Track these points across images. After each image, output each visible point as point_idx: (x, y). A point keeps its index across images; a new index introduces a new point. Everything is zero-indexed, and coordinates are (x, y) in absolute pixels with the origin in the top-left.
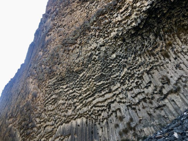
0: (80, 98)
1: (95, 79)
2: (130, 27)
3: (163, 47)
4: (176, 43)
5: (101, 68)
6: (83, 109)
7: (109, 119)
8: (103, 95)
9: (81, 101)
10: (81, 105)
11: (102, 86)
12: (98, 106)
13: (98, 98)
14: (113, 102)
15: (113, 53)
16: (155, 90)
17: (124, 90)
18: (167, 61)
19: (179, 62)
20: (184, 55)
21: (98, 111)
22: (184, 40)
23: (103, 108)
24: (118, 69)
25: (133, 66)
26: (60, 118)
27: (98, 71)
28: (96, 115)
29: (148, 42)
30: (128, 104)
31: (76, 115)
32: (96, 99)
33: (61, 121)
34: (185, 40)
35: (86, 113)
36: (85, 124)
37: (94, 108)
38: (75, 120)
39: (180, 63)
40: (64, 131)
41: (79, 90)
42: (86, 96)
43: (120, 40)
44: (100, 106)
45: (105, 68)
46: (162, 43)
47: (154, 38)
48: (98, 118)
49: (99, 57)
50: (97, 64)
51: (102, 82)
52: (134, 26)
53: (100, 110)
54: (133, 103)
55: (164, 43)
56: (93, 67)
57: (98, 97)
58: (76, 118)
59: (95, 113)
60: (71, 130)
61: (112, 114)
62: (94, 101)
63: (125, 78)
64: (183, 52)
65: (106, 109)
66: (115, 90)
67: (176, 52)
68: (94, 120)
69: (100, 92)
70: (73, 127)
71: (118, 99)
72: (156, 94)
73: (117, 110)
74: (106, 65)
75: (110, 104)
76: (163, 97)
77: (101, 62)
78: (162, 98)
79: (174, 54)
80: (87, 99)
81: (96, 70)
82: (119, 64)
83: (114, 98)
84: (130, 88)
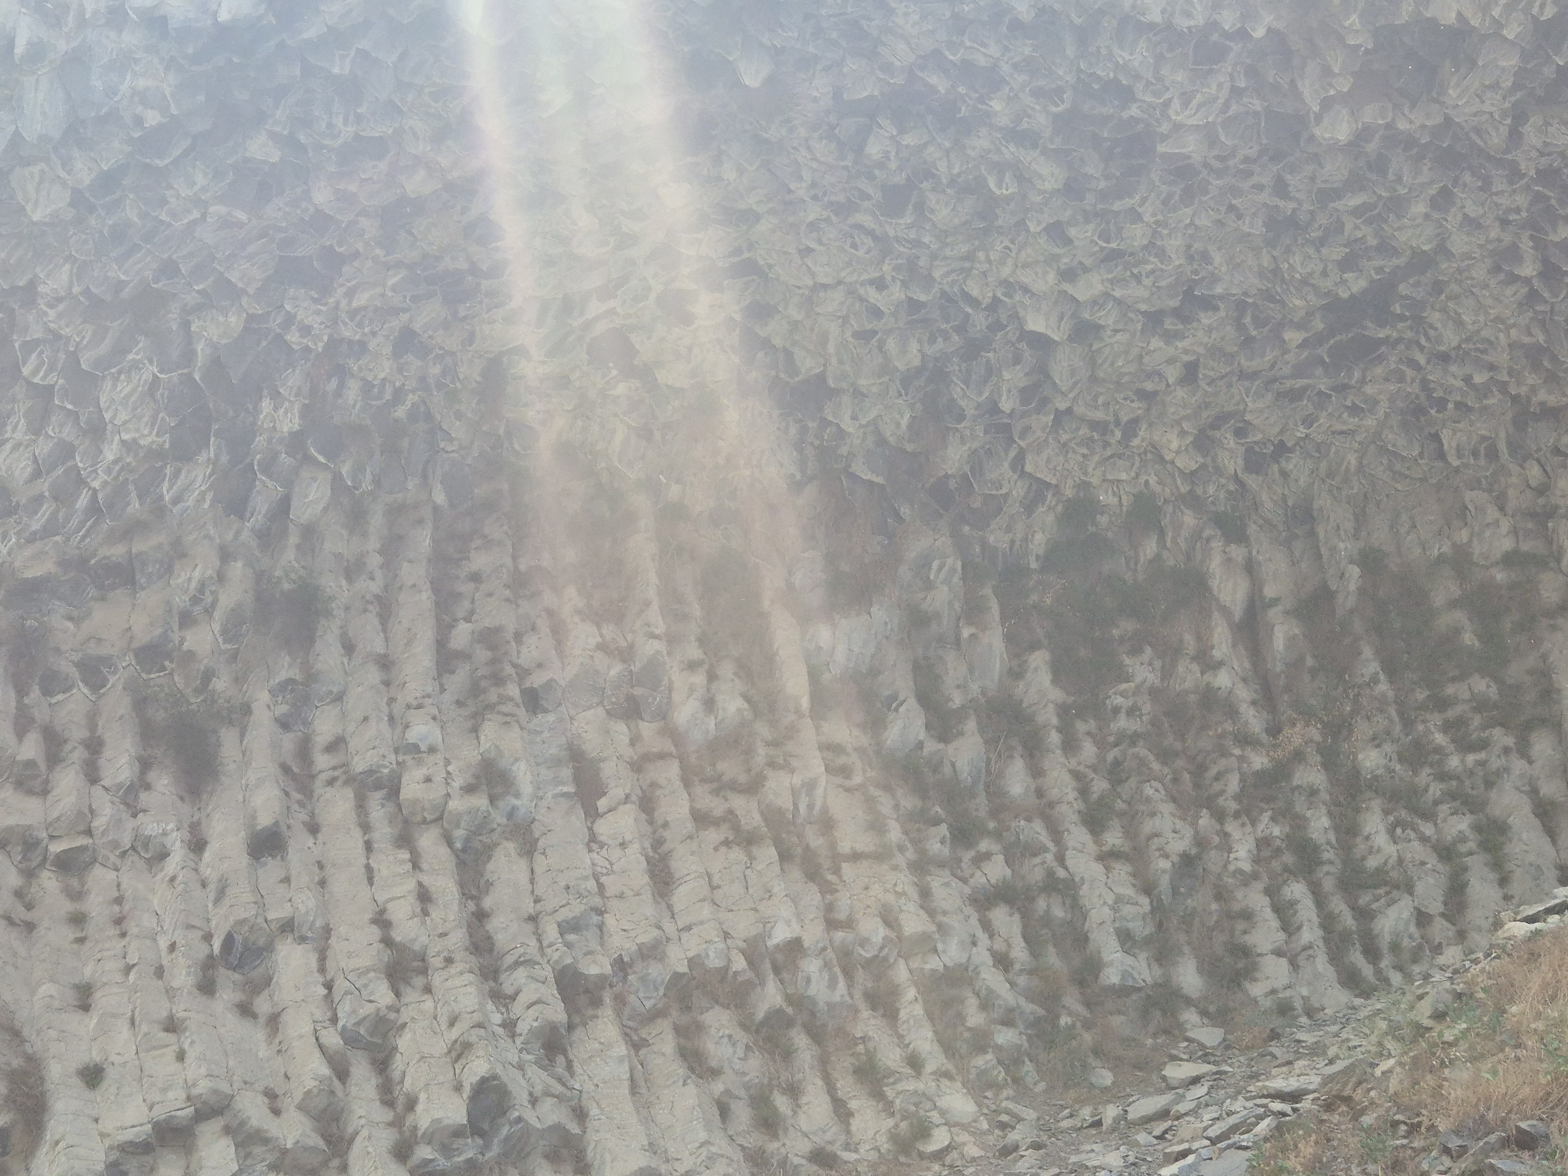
3: (209, 612)
4: (379, 647)
18: (150, 826)
19: (277, 913)
20: (383, 832)
22: (482, 654)
29: (43, 448)
34: (492, 648)
39: (288, 927)
46: (226, 555)
47: (148, 439)
55: (237, 569)
64: (394, 792)
67: (322, 761)
79: (285, 769)
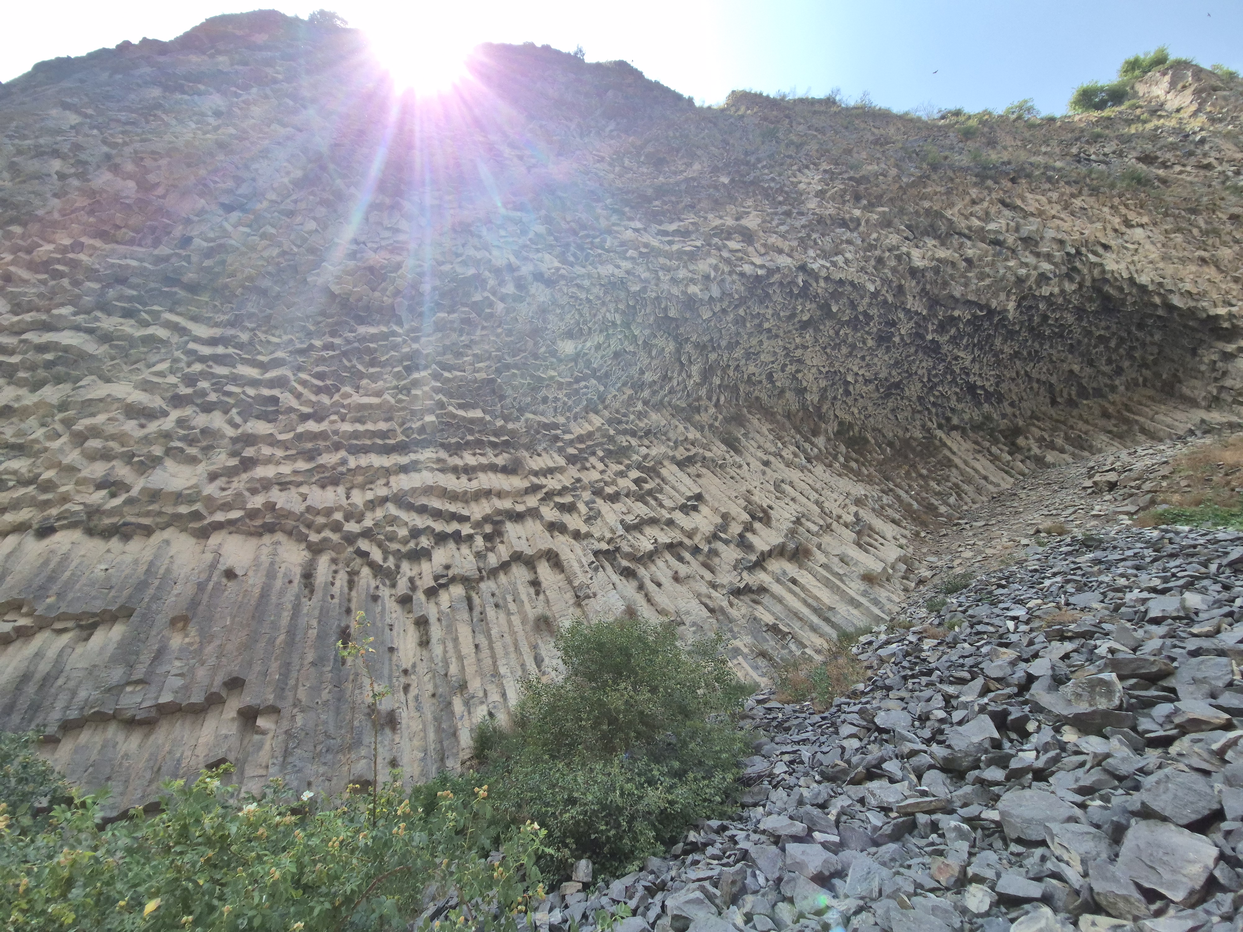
0: (312, 426)
1: (448, 380)
2: (675, 291)
5: (499, 359)
6: (304, 489)
7: (483, 586)
8: (469, 471)
9: (309, 445)
10: (302, 465)
11: (471, 432)
12: (423, 510)
13: (432, 470)
14: (518, 517)
15: (569, 335)
16: (724, 527)
17: (584, 488)
21: (415, 533)
23: (454, 526)
24: (565, 403)
25: (627, 423)
26: (48, 486)
27: (478, 358)
28: (394, 546)
30: (604, 546)
31: (226, 507)
32: (419, 471)
33: (47, 504)
35: (321, 520)
36: (297, 579)
37: (392, 509)
38: (203, 534)
40: (52, 579)
41: (318, 391)
42: (356, 435)
43: (617, 310)
44: (437, 514)
45: (516, 366)
48: (398, 567)
49: (508, 311)
50: (484, 328)
51: (477, 414)
52: (696, 295)
53: (428, 530)
54: (626, 549)
56: (461, 332)
57: (435, 466)
58: (218, 526)
59: (392, 538)
60: (142, 585)
61: (505, 566)
62: (402, 476)
63: (588, 447)
65: (470, 537)
66: (541, 469)
68: (366, 571)
69: (456, 449)
70: (168, 571)
71: (549, 513)
72: (726, 542)
73: (540, 557)
74: (526, 358)
75: (501, 522)
76: (754, 558)
77: (507, 336)
78: (750, 561)
80: (355, 451)
81: (470, 352)
82: (575, 386)
83: (532, 501)
84: (609, 490)
